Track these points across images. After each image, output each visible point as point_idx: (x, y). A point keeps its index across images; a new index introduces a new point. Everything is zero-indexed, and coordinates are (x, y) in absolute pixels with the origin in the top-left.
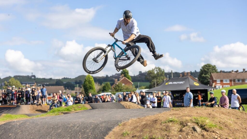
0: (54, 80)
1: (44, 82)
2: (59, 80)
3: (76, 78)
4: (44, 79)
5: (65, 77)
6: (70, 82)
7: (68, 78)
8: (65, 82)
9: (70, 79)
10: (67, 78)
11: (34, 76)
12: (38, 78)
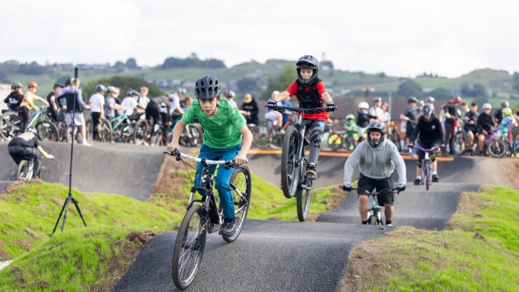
0: (391, 80)
1: (361, 83)
2: (409, 81)
3: (464, 76)
4: (361, 74)
5: (428, 73)
6: (445, 87)
7: (437, 76)
8: (428, 87)
9: (442, 78)
10: (434, 75)
11: (329, 64)
12: (340, 71)
